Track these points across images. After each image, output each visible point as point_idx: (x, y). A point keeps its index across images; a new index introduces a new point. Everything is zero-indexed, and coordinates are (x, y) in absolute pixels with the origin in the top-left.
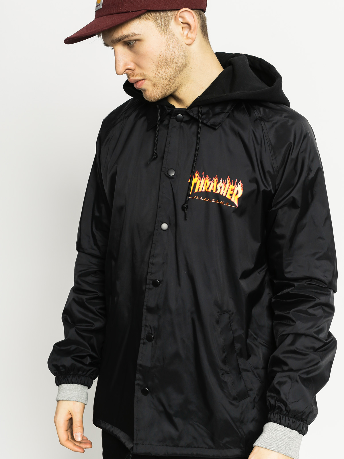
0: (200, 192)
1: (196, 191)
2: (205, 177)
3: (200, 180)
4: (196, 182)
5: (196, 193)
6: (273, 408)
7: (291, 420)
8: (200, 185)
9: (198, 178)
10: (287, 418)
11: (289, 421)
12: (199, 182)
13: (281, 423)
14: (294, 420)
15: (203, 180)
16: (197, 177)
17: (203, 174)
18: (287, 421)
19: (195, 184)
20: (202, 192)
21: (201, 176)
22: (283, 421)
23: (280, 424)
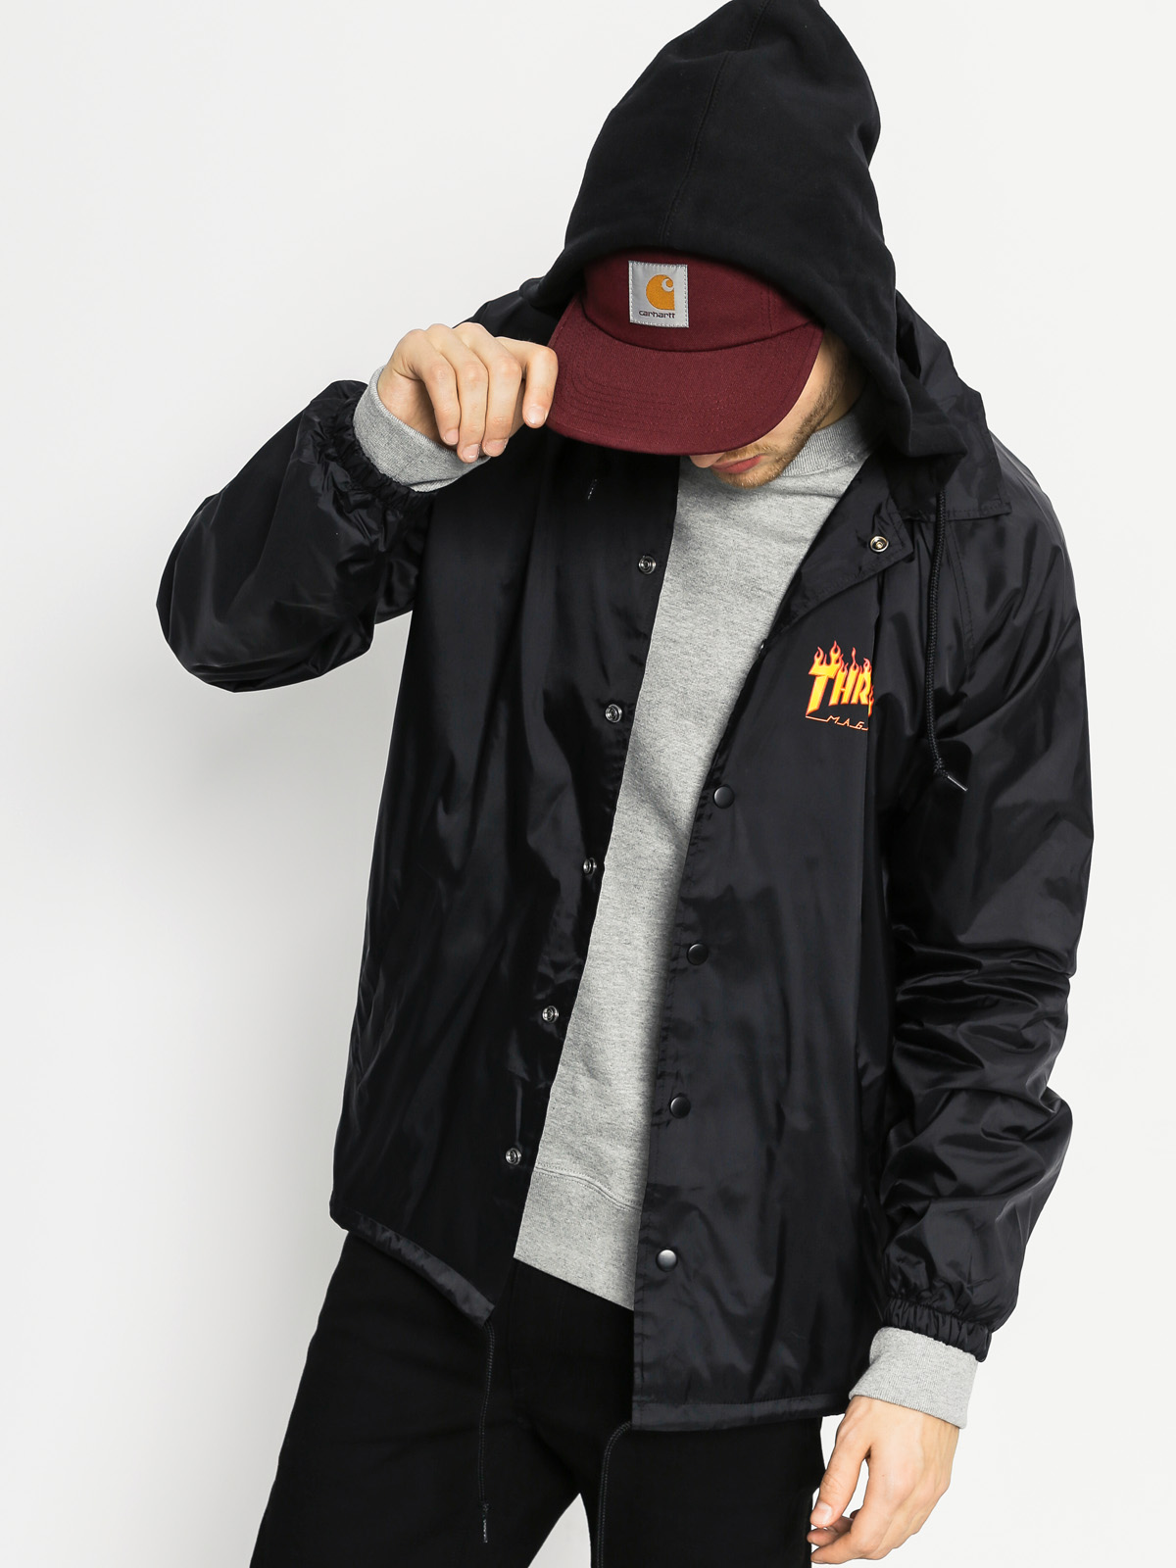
0: (845, 705)
1: (834, 701)
2: (861, 663)
3: (843, 670)
4: (832, 676)
5: (833, 706)
6: (912, 1294)
7: (964, 1326)
8: (844, 686)
9: (839, 665)
10: (955, 1321)
11: (960, 1329)
12: (841, 676)
13: (940, 1335)
14: (971, 1326)
15: (853, 673)
16: (837, 662)
17: (853, 653)
18: (956, 1330)
19: (831, 683)
20: (849, 705)
21: (847, 661)
22: (945, 1331)
23: (936, 1338)
